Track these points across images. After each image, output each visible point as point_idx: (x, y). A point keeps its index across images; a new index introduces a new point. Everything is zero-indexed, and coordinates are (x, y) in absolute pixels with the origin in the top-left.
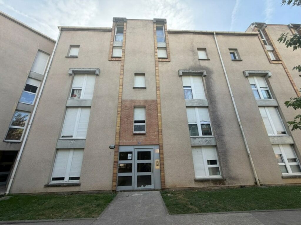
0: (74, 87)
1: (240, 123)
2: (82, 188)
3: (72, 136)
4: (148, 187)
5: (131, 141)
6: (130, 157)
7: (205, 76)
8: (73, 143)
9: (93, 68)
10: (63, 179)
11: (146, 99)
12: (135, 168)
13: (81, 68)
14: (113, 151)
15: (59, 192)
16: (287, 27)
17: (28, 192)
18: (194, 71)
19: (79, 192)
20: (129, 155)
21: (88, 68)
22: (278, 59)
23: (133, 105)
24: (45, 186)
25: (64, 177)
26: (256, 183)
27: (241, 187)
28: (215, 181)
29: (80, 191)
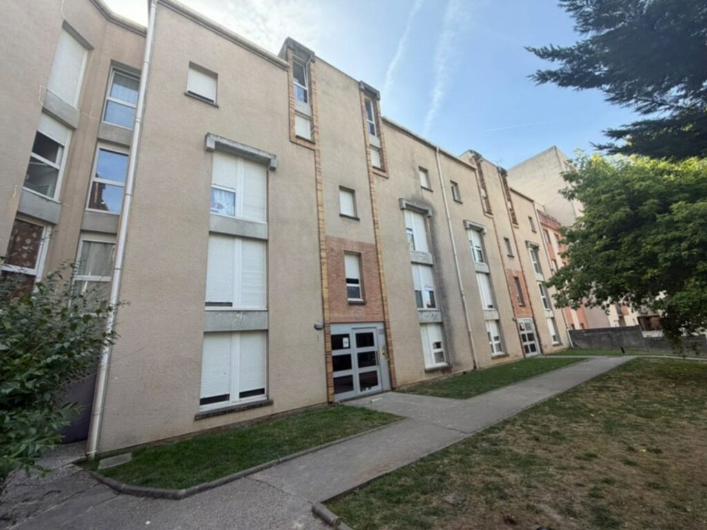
0: (215, 184)
1: (463, 293)
2: (277, 408)
3: (230, 304)
4: (374, 389)
5: (347, 315)
6: (346, 343)
7: (429, 217)
8: (242, 319)
9: (264, 152)
10: (225, 397)
11: (361, 240)
12: (355, 361)
13: (236, 142)
14: (321, 333)
15: (232, 424)
16: (495, 169)
17: (154, 440)
18: (419, 206)
19: (273, 417)
20: (345, 340)
21: (254, 148)
22: (489, 212)
23: (343, 249)
24: (196, 416)
25: (227, 393)
26: (475, 367)
27: (464, 373)
28: (444, 370)
29: (274, 415)
